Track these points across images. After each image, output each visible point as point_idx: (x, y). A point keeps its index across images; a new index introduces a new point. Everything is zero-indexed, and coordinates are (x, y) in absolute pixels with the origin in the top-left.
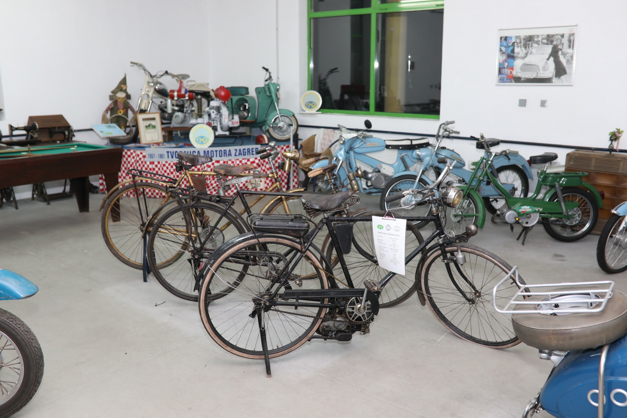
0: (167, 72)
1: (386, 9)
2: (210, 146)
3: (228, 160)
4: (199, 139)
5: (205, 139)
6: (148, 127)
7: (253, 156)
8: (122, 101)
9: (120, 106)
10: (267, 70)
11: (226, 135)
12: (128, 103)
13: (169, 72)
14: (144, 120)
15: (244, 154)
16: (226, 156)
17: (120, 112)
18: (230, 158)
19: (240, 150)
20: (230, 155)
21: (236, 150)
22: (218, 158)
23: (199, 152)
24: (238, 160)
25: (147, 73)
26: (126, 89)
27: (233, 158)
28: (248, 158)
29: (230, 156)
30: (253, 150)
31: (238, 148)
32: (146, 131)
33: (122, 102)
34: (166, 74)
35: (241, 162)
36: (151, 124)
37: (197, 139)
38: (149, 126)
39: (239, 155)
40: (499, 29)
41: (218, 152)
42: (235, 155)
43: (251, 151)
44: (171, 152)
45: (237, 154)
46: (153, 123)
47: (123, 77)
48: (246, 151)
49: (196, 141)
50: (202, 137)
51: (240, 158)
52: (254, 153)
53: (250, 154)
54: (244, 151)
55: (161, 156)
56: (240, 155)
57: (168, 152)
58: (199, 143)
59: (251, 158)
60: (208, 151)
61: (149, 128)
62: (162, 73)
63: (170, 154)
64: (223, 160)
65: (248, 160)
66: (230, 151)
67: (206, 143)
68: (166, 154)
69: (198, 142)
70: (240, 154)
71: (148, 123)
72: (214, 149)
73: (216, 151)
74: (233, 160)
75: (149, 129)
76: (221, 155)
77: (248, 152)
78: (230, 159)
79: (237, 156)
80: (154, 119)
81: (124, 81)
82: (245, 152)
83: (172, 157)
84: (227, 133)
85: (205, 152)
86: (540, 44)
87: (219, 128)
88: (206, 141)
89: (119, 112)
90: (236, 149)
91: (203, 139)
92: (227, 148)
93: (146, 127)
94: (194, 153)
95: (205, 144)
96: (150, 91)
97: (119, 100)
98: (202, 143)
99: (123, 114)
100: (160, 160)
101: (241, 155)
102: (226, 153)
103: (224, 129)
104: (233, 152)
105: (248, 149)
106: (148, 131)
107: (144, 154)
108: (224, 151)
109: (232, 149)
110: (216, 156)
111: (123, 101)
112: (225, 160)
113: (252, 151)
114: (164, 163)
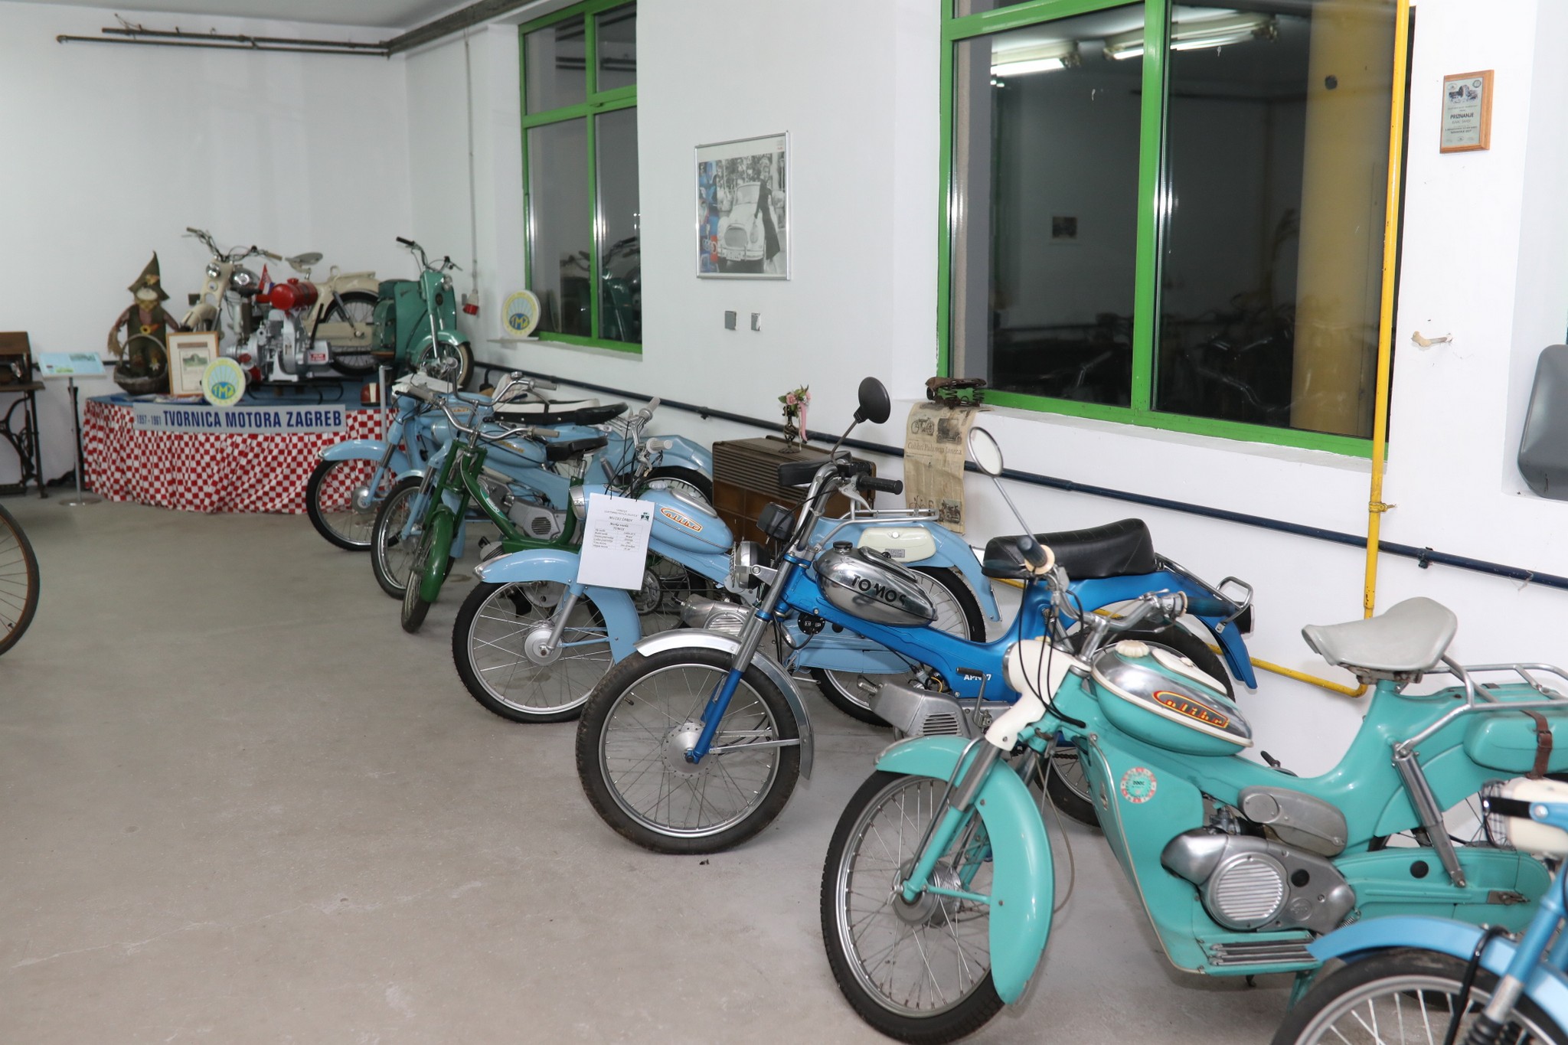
0: (254, 249)
1: (601, 105)
2: (236, 405)
3: (274, 435)
4: (218, 388)
5: (229, 389)
6: (188, 361)
7: (328, 428)
8: (147, 307)
9: (146, 317)
10: (411, 244)
11: (290, 381)
12: (164, 312)
13: (259, 248)
14: (181, 346)
15: (309, 422)
16: (270, 425)
17: (145, 330)
18: (277, 429)
19: (299, 414)
20: (278, 423)
21: (291, 414)
22: (254, 430)
23: (216, 414)
24: (294, 434)
25: (214, 250)
26: (158, 283)
27: (285, 431)
28: (318, 432)
29: (277, 426)
30: (329, 415)
31: (295, 409)
32: (185, 370)
33: (147, 310)
34: (253, 254)
35: (301, 439)
36: (198, 357)
37: (215, 388)
38: (192, 358)
39: (297, 425)
40: (697, 145)
41: (253, 417)
42: (289, 425)
43: (323, 418)
44: (170, 413)
45: (293, 421)
46: (201, 353)
47: (150, 258)
48: (313, 417)
49: (213, 392)
50: (223, 384)
51: (301, 431)
52: (331, 421)
53: (321, 424)
54: (309, 416)
55: (156, 420)
56: (300, 425)
57: (166, 412)
58: (217, 396)
59: (324, 432)
60: (234, 414)
61: (192, 362)
62: (244, 251)
63: (168, 415)
64: (263, 434)
65: (319, 437)
66: (276, 414)
67: (231, 396)
68: (163, 416)
69: (216, 393)
70: (299, 423)
71: (189, 353)
72: (245, 410)
73: (249, 414)
74: (285, 435)
75: (192, 365)
76: (258, 423)
77: (316, 419)
78: (278, 432)
79: (292, 426)
80: (204, 345)
81: (154, 267)
82: (311, 419)
83: (173, 424)
84: (294, 378)
85: (227, 414)
86: (746, 180)
87: (276, 365)
88: (231, 393)
89: (142, 329)
90: (289, 411)
91: (226, 389)
92: (272, 410)
93: (185, 360)
94: (208, 416)
95: (228, 398)
96: (215, 288)
97: (142, 306)
98: (223, 397)
99: (151, 334)
100: (155, 428)
101: (302, 425)
102: (269, 419)
103: (288, 369)
104: (284, 419)
105: (316, 413)
106: (189, 369)
107: (132, 415)
108: (265, 414)
109: (283, 410)
110: (250, 425)
111: (151, 306)
112: (268, 435)
113: (327, 418)
114: (161, 434)
